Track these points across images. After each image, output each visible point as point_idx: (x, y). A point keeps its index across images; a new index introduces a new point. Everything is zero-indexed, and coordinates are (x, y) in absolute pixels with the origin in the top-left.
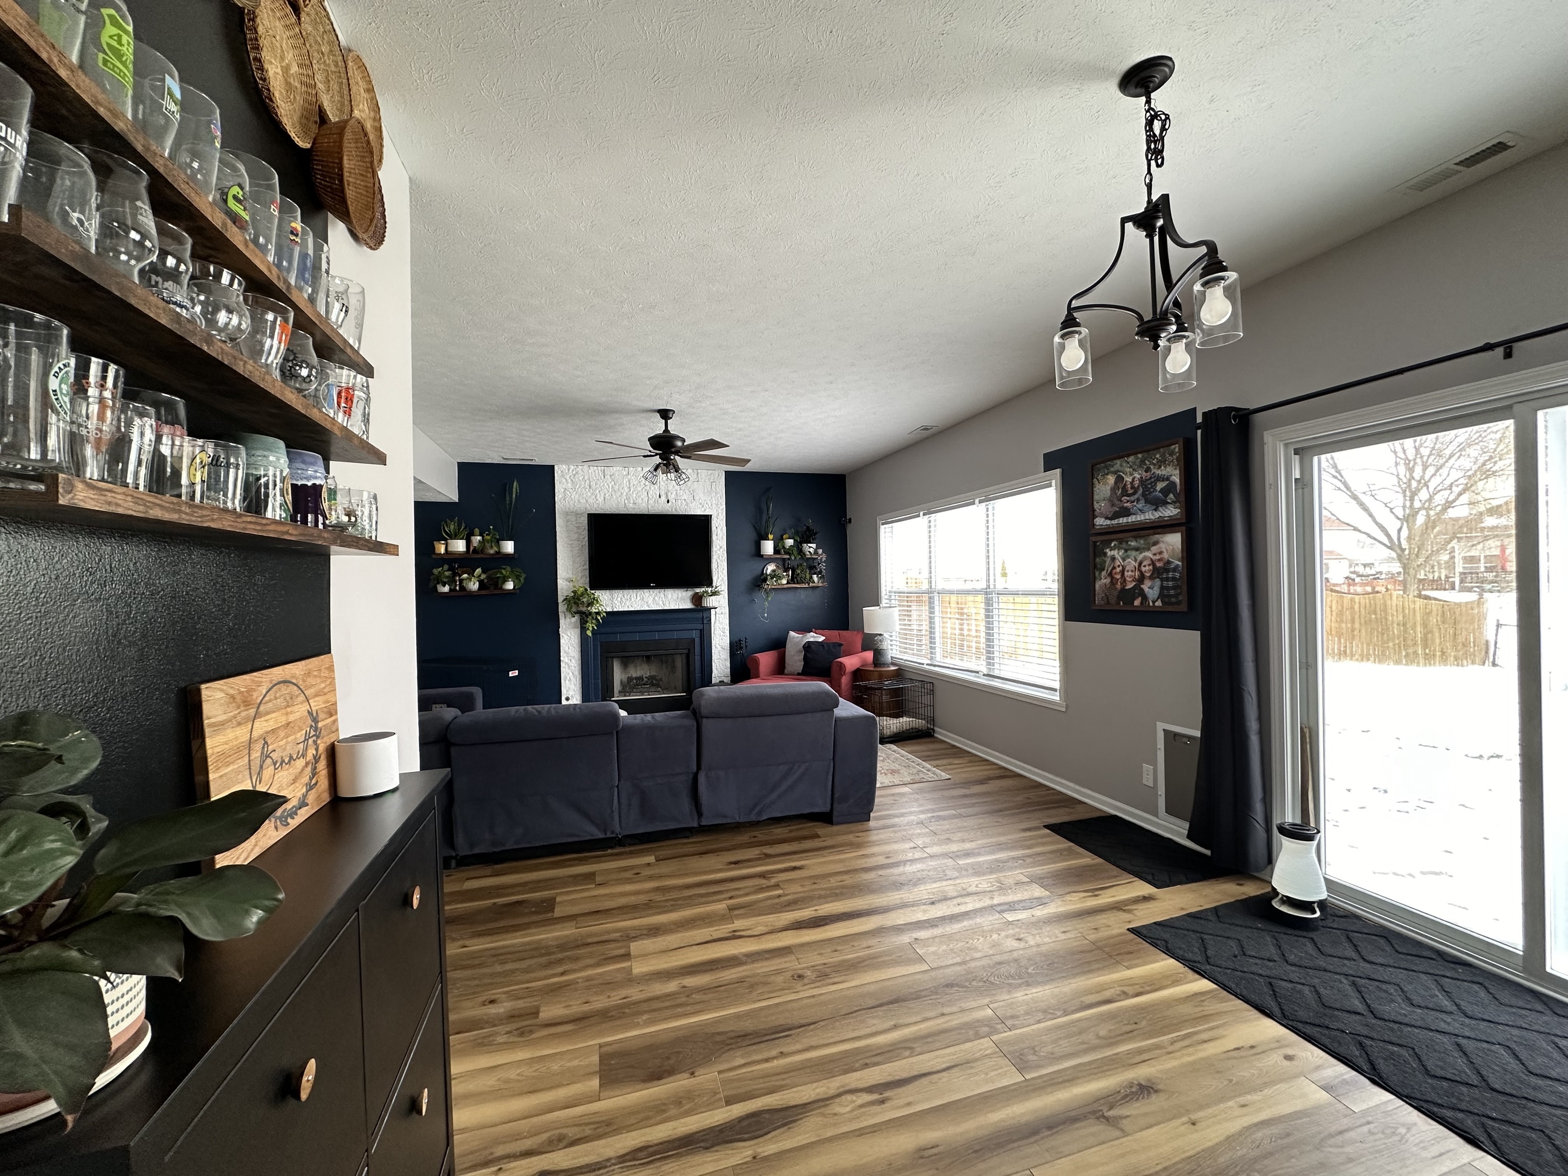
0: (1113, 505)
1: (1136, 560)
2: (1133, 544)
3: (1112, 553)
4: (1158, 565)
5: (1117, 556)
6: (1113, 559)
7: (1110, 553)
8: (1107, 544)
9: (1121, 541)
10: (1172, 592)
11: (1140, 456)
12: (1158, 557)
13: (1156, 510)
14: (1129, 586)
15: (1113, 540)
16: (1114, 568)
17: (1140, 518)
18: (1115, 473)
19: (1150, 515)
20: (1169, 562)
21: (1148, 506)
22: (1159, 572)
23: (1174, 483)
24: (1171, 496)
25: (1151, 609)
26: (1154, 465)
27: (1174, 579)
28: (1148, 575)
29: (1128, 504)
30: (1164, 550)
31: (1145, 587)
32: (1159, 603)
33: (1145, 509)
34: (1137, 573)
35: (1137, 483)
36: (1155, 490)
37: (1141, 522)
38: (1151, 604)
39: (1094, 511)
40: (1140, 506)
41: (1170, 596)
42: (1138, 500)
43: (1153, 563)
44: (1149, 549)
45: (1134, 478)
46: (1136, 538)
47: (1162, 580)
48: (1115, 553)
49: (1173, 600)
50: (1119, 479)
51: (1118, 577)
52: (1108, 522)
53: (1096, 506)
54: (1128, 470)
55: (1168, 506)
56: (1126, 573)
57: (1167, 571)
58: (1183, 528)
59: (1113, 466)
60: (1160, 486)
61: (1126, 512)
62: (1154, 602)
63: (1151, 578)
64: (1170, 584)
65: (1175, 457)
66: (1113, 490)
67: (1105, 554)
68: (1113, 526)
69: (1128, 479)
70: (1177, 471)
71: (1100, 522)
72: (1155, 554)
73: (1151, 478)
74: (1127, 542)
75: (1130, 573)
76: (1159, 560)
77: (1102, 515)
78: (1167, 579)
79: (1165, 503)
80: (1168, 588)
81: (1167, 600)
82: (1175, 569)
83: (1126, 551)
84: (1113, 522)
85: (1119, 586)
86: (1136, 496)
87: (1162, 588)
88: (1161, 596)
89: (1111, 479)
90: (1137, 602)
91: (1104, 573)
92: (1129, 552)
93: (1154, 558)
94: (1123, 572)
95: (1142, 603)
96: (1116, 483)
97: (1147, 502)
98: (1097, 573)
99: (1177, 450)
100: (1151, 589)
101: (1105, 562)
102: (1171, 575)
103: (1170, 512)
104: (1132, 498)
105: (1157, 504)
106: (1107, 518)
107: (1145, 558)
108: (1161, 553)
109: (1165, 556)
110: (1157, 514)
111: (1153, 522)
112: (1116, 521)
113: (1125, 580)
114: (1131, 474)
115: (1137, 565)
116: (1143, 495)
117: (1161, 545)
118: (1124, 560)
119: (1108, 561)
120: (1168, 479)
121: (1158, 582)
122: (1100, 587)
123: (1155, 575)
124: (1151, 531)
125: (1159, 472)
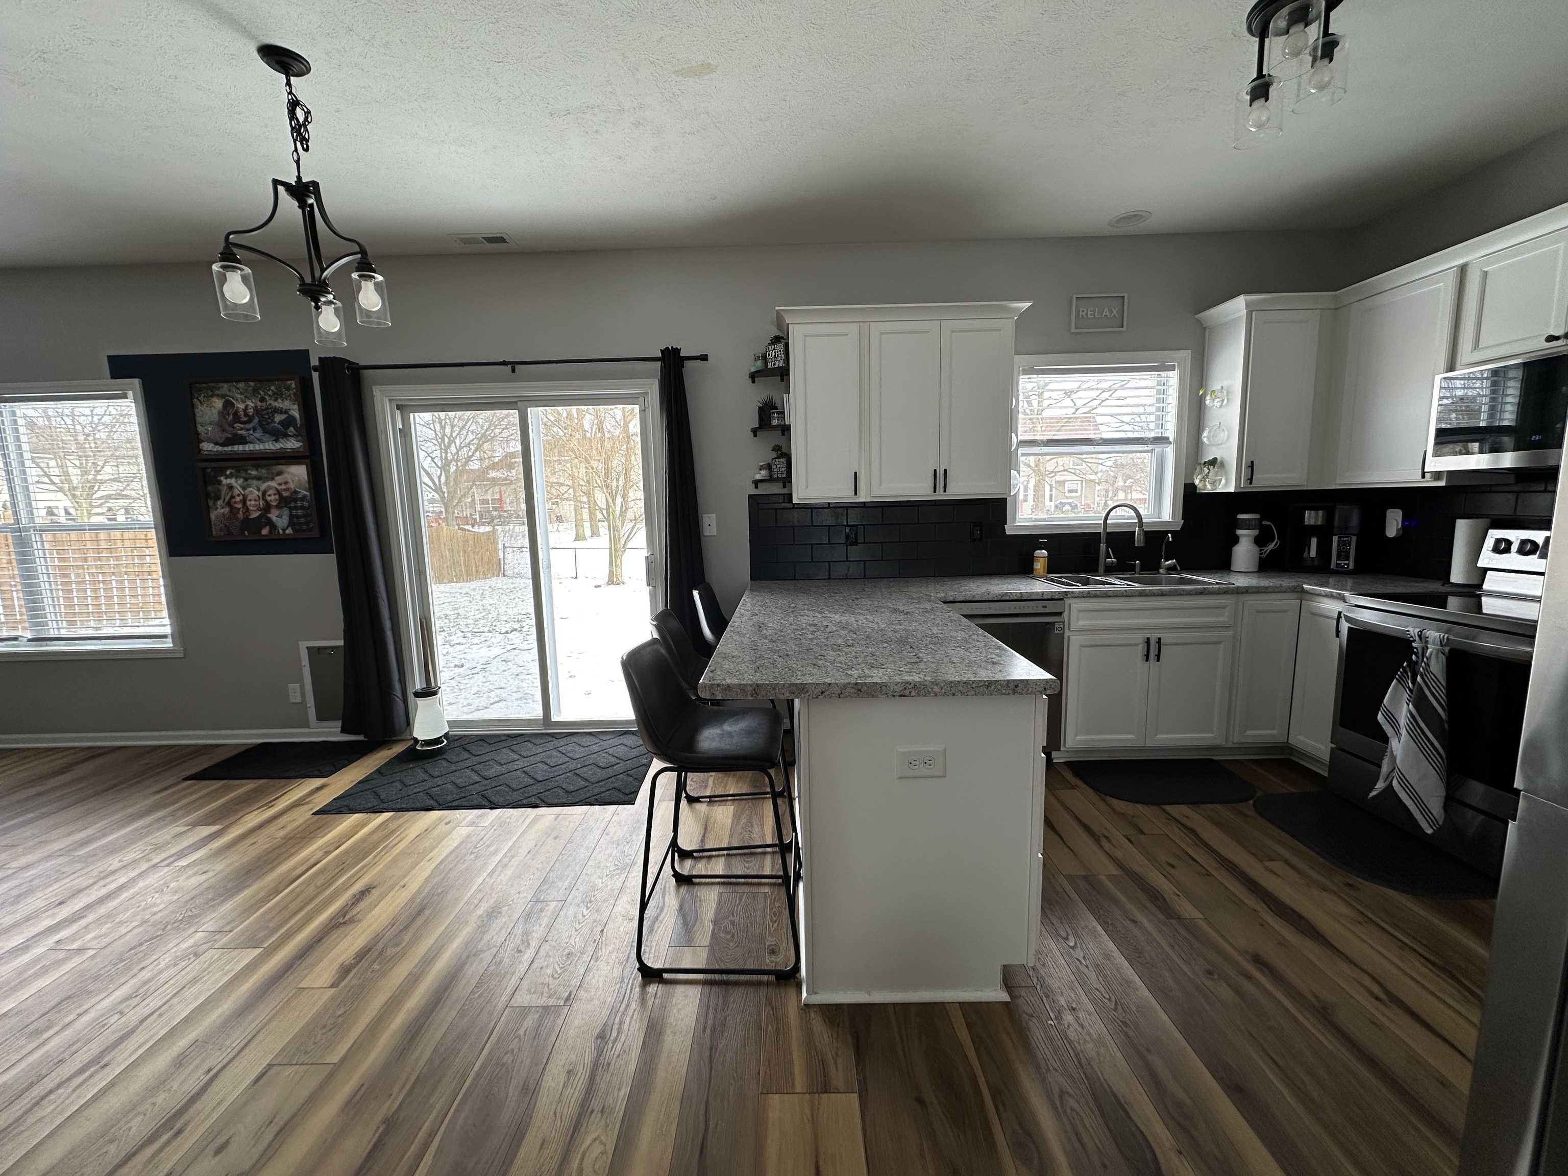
0: (223, 430)
1: (258, 490)
2: (254, 473)
3: (229, 481)
4: (285, 494)
5: (235, 484)
6: (231, 487)
7: (225, 481)
8: (222, 471)
9: (238, 470)
10: (302, 520)
11: (252, 384)
12: (283, 487)
13: (276, 441)
14: (255, 515)
15: (228, 468)
16: (232, 497)
17: (259, 447)
18: (222, 396)
19: (270, 446)
20: (295, 492)
21: (267, 436)
22: (287, 500)
23: (293, 418)
24: (292, 429)
25: (281, 537)
26: (270, 396)
27: (302, 508)
28: (274, 504)
29: (242, 432)
30: (290, 480)
31: (273, 515)
32: (289, 531)
33: (264, 439)
34: (262, 503)
35: (251, 411)
36: (273, 421)
37: (260, 452)
38: (281, 532)
39: (198, 434)
40: (257, 435)
41: (301, 524)
42: (254, 429)
43: (278, 492)
44: (273, 479)
45: (247, 406)
46: (256, 467)
47: (290, 509)
48: (232, 481)
49: (304, 527)
50: (228, 405)
51: (239, 506)
52: (220, 449)
53: (200, 429)
54: (239, 396)
55: (290, 439)
56: (248, 503)
57: (296, 500)
58: (308, 461)
59: (218, 389)
60: (278, 418)
61: (243, 441)
62: (284, 530)
63: (278, 507)
64: (300, 512)
65: (292, 392)
66: (223, 414)
67: (220, 482)
68: (226, 453)
69: (241, 406)
70: (296, 407)
71: (207, 447)
72: (280, 484)
73: (267, 409)
74: (246, 471)
75: (253, 502)
76: (284, 490)
77: (209, 440)
78: (296, 508)
79: (286, 436)
80: (297, 517)
81: (297, 527)
82: (303, 499)
83: (246, 479)
84: (226, 449)
85: (241, 515)
86: (251, 425)
87: (291, 517)
88: (291, 524)
89: (218, 403)
90: (265, 531)
91: (220, 503)
92: (250, 481)
93: (279, 488)
94: (244, 501)
95: (270, 532)
96: (224, 407)
97: (265, 431)
98: (211, 503)
99: (293, 386)
100: (280, 519)
101: (220, 491)
102: (299, 504)
103: (292, 444)
104: (247, 426)
105: (278, 435)
106: (216, 444)
107: (270, 488)
108: (286, 483)
109: (292, 486)
110: (278, 446)
111: (275, 452)
112: (229, 448)
113: (248, 510)
114: (243, 402)
115: (260, 494)
116: (260, 423)
117: (286, 475)
118: (244, 489)
119: (224, 490)
120: (286, 412)
121: (286, 512)
122: (217, 517)
123: (283, 505)
124: (274, 462)
125: (275, 404)
